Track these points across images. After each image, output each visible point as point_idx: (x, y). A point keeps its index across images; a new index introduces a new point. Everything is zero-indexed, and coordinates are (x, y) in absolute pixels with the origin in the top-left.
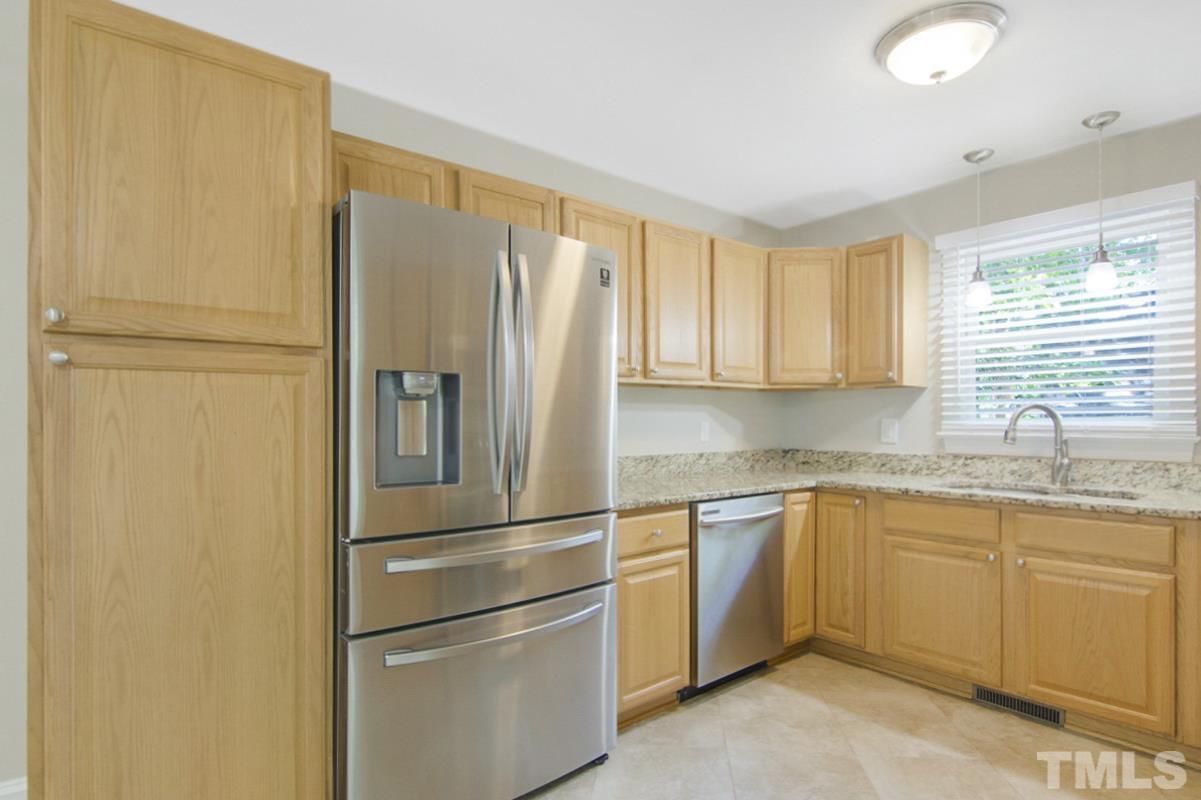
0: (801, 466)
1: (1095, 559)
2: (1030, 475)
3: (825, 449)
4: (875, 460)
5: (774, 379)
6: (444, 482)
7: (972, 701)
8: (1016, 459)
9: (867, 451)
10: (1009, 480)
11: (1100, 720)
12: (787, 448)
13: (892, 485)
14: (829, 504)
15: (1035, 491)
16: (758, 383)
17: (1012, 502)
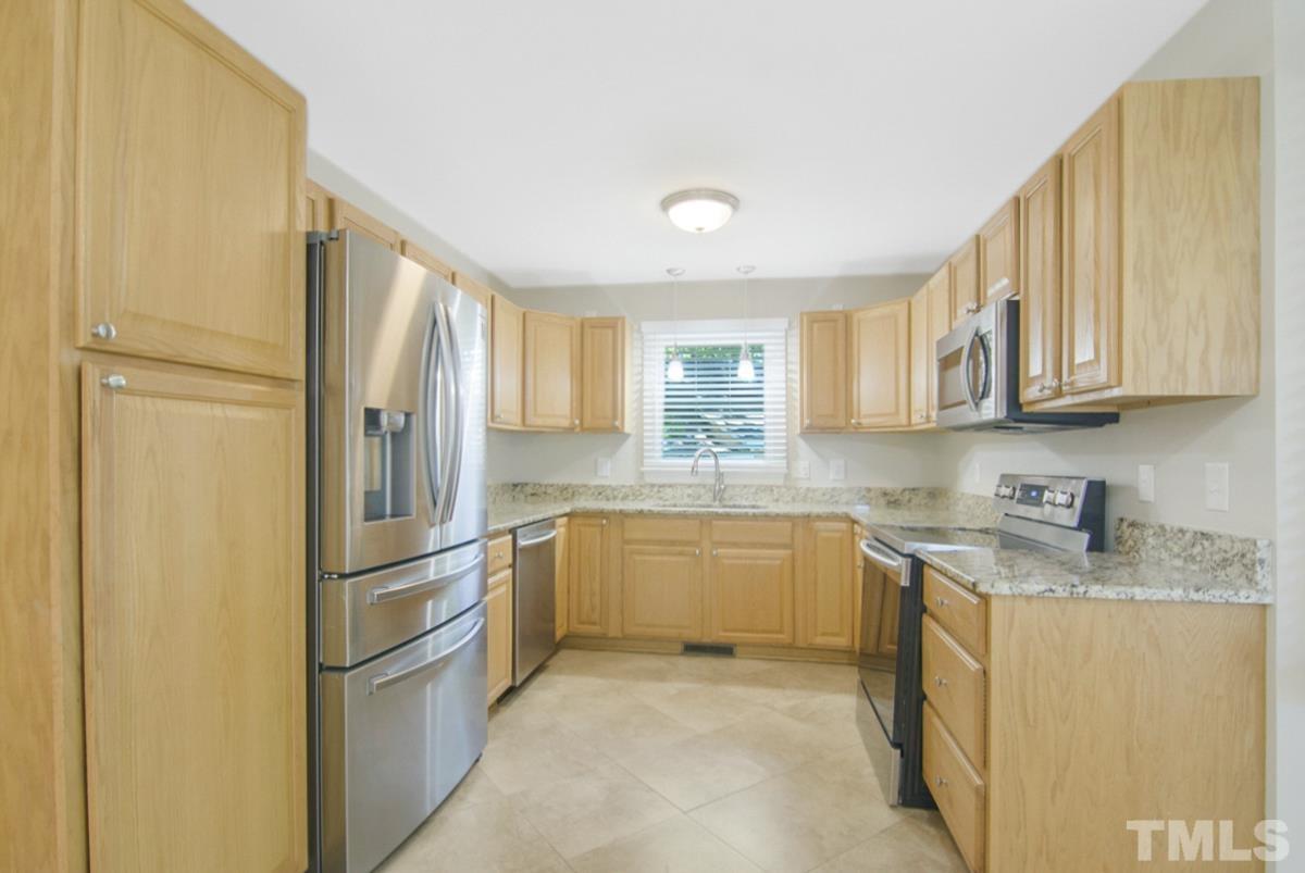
0: (529, 498)
1: (753, 545)
2: (699, 498)
3: (551, 482)
4: (593, 490)
5: (528, 422)
6: (393, 516)
7: (682, 654)
8: (690, 486)
9: (586, 482)
10: (687, 500)
11: (754, 645)
12: (516, 482)
13: (630, 508)
14: (579, 525)
15: (704, 507)
16: (516, 425)
17: (709, 514)
